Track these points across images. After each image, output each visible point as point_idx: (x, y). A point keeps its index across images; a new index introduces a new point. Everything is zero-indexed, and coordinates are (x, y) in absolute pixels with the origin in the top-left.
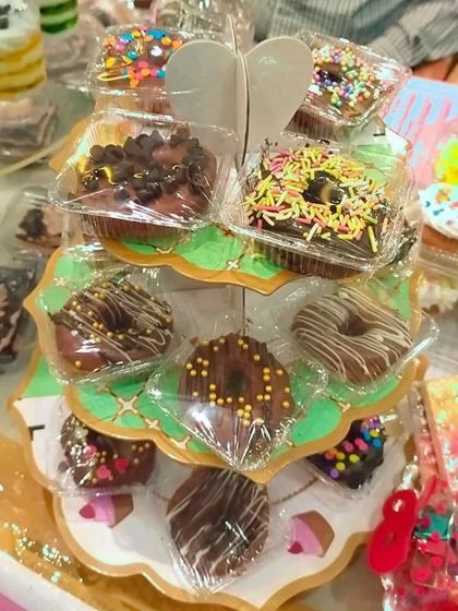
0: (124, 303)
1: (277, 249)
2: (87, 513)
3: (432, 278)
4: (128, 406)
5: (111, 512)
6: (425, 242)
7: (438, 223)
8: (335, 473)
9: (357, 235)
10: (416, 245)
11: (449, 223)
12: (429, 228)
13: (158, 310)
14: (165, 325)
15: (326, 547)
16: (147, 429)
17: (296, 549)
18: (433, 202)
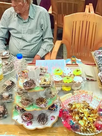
0: (27, 98)
1: (43, 87)
2: (28, 125)
3: (57, 87)
4: (31, 108)
5: (30, 124)
6: (55, 83)
7: (56, 80)
8: (53, 110)
9: (49, 83)
10: (54, 83)
11: (57, 80)
12: (55, 81)
13: (31, 98)
14: (32, 99)
15: (55, 118)
16: (34, 109)
17: (52, 120)
18: (54, 78)
